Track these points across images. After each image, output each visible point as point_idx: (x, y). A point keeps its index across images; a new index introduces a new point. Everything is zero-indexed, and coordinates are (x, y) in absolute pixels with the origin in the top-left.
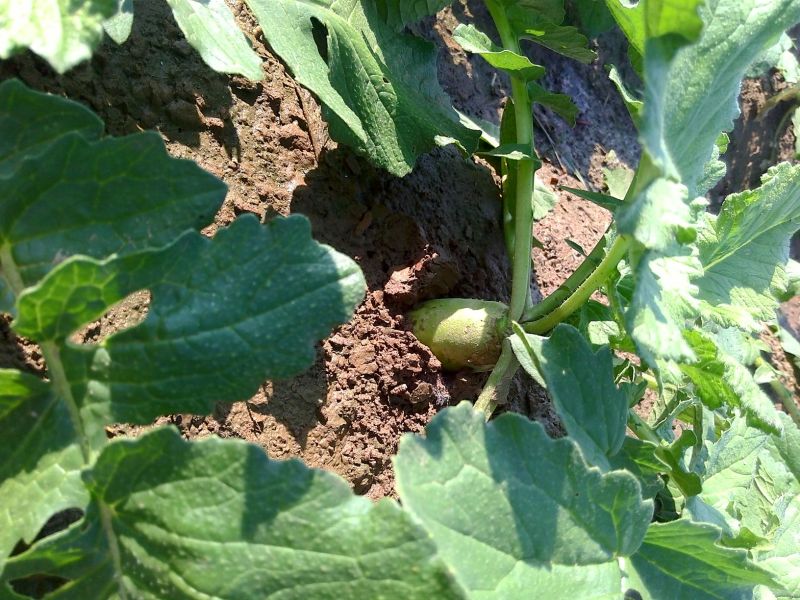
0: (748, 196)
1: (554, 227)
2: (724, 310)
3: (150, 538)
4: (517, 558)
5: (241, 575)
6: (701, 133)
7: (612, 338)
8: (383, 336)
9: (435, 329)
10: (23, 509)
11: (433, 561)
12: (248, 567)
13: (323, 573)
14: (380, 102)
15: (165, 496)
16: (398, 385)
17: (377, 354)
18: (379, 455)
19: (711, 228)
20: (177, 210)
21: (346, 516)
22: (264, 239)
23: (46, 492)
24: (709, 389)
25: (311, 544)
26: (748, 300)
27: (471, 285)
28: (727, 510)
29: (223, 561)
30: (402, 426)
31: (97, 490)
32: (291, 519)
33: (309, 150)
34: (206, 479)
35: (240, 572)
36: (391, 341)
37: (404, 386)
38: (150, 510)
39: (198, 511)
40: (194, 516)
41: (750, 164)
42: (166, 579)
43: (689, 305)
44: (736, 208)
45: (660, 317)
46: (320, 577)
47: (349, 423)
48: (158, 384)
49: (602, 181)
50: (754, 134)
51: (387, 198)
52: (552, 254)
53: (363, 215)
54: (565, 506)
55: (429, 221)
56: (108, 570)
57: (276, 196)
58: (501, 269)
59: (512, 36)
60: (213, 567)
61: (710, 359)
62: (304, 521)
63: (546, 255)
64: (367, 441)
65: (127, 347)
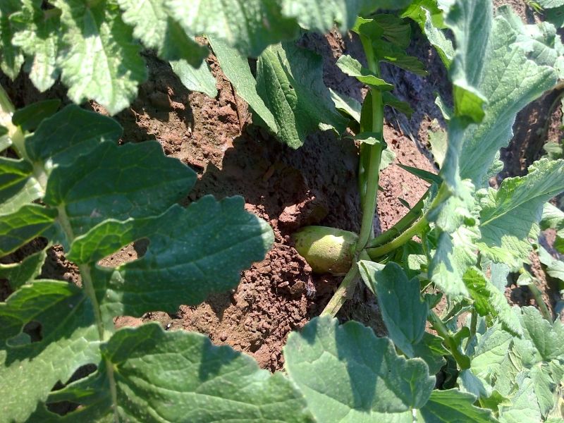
0: (517, 180)
1: (392, 175)
2: (497, 251)
3: (138, 386)
4: (351, 407)
5: (191, 412)
6: (487, 149)
7: (422, 266)
8: (275, 249)
9: (310, 246)
10: (62, 363)
11: (304, 411)
12: (195, 407)
13: (239, 413)
14: (286, 101)
15: (149, 362)
16: (284, 281)
17: (272, 261)
18: (268, 326)
19: (492, 198)
20: (166, 188)
21: (254, 381)
22: (217, 210)
23: (75, 353)
24: (481, 304)
25: (233, 396)
26: (513, 244)
27: (335, 216)
28: (485, 379)
29: (181, 403)
30: (284, 308)
31: (108, 355)
32: (223, 381)
33: (236, 124)
34: (174, 354)
35: (189, 410)
36: (281, 253)
37: (287, 283)
38: (140, 370)
39: (168, 373)
40: (165, 375)
41: (530, 130)
42: (145, 410)
43: (470, 257)
44: (510, 187)
45: (450, 268)
46: (237, 415)
47: (251, 305)
48: (148, 294)
49: (427, 140)
50: (534, 110)
51: (284, 156)
52: (389, 194)
53: (268, 167)
54: (382, 377)
55: (310, 172)
56: (109, 401)
57: (214, 155)
58: (354, 204)
59: (375, 60)
60: (175, 406)
61: (482, 286)
62: (230, 383)
63: (385, 194)
64: (261, 317)
65: (132, 271)
